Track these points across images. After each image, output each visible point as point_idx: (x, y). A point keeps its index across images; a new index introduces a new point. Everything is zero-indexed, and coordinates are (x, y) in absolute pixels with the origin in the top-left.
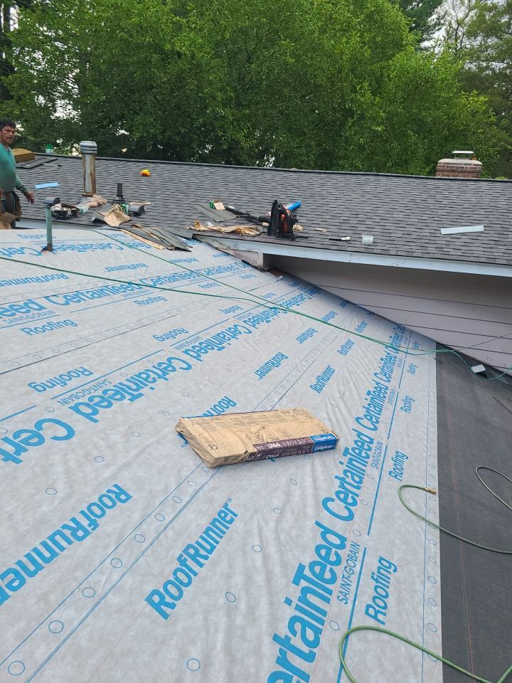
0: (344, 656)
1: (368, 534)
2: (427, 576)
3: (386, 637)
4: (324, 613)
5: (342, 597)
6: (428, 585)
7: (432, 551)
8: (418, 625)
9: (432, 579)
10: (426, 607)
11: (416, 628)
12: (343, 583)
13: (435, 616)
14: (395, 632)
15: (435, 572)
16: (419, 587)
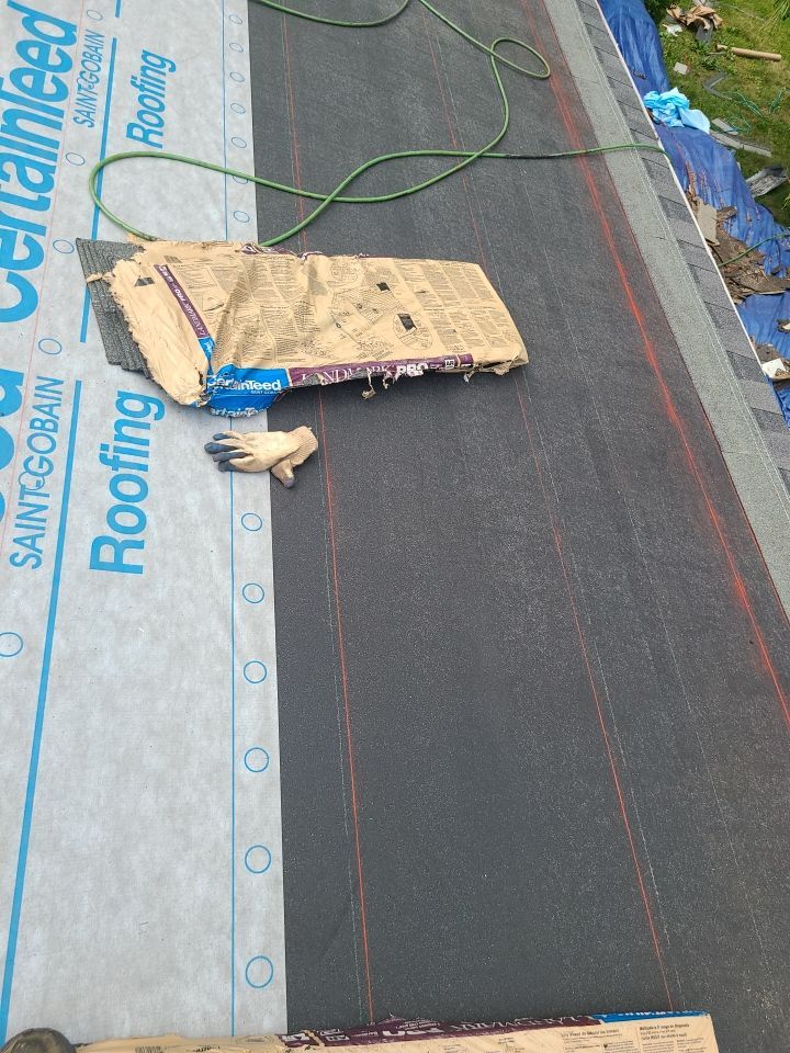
0: (98, 195)
1: (117, 15)
2: (228, 72)
3: (166, 163)
4: (55, 144)
5: (81, 118)
6: (230, 85)
7: (236, 33)
8: (216, 142)
9: (236, 76)
10: (228, 117)
11: (213, 146)
12: (81, 97)
13: (242, 126)
14: (179, 154)
15: (242, 65)
16: (215, 89)
